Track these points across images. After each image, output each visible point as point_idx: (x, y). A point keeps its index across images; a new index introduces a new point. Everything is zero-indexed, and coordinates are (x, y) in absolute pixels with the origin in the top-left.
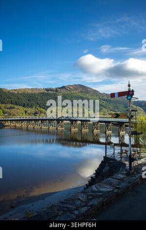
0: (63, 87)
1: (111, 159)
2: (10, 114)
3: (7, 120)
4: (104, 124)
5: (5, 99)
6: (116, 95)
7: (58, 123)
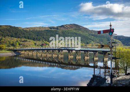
0: (62, 26)
1: (98, 77)
2: (24, 46)
3: (23, 50)
4: (93, 53)
5: (20, 35)
6: (102, 32)
7: (59, 51)
